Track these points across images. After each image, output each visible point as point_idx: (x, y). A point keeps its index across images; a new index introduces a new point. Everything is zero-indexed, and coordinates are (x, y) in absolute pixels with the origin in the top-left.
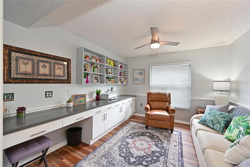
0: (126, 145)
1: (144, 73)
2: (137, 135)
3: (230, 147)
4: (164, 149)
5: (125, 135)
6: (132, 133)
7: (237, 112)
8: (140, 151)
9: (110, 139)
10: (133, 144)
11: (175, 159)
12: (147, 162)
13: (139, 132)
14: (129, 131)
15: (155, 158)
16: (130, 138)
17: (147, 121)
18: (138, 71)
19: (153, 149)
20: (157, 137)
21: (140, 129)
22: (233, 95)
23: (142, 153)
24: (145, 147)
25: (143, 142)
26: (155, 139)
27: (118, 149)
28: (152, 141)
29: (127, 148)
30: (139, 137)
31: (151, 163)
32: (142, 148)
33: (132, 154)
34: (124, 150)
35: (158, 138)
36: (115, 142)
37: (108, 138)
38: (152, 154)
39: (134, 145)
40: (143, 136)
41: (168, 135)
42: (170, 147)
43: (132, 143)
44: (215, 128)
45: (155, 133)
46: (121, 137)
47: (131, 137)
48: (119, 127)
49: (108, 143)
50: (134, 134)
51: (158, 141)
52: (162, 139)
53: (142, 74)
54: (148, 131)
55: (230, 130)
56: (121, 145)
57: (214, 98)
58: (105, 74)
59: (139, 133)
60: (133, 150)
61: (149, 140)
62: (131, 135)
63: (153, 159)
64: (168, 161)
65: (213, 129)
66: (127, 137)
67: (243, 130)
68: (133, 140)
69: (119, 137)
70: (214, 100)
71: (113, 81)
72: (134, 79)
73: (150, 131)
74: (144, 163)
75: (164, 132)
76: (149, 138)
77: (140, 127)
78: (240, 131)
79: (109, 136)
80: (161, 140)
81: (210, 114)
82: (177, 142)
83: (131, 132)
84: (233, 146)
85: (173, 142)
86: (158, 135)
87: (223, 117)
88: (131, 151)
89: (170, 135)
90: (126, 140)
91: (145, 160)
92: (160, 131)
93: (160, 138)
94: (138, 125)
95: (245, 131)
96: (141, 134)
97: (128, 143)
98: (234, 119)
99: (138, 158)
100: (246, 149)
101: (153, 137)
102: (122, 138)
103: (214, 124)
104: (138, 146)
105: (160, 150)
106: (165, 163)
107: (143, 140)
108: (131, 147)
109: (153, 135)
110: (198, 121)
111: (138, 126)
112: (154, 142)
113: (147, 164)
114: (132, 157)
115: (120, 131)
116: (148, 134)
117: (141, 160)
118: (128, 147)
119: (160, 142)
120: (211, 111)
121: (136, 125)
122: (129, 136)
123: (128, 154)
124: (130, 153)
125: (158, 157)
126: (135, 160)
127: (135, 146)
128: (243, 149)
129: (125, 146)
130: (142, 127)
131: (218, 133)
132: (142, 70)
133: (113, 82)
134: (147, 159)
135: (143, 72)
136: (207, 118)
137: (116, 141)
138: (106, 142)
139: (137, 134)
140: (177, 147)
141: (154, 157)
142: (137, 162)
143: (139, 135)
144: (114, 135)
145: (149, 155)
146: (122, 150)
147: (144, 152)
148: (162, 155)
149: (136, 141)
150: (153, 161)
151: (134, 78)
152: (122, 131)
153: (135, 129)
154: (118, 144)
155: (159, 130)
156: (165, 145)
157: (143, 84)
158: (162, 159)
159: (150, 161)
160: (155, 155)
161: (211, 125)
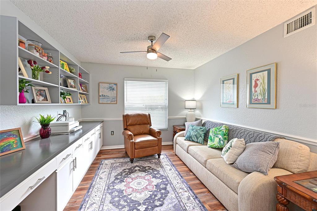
0: (120, 195)
1: (115, 88)
2: (125, 175)
3: (226, 152)
4: (164, 177)
5: (108, 182)
6: (117, 175)
7: (208, 125)
8: (143, 192)
9: (87, 199)
10: (129, 188)
11: (179, 183)
12: (159, 200)
13: (125, 169)
14: (110, 174)
15: (163, 191)
16: (118, 182)
17: (133, 152)
18: (107, 86)
19: (154, 183)
20: (149, 168)
21: (123, 165)
22: (197, 112)
23: (147, 194)
24: (145, 185)
25: (138, 180)
26: (148, 170)
27: (112, 207)
28: (147, 175)
29: (125, 198)
30: (129, 176)
31: (164, 199)
32: (142, 187)
33: (136, 201)
34: (122, 202)
35: (151, 169)
36: (98, 199)
37: (82, 199)
38: (158, 189)
39: (131, 189)
40: (134, 173)
41: (158, 161)
42: (167, 172)
43: (125, 188)
44: (198, 141)
45: (144, 164)
46: (104, 187)
47: (119, 180)
48: (89, 175)
49: (87, 206)
50: (121, 175)
51: (153, 171)
52: (155, 168)
53: (113, 89)
54: (135, 164)
55: (211, 140)
56: (113, 198)
57: (186, 116)
58: (60, 86)
59: (126, 172)
60: (134, 196)
61: (143, 174)
62: (117, 179)
63: (162, 194)
64: (175, 187)
65: (197, 142)
66: (113, 182)
67: (221, 137)
68: (125, 183)
69: (101, 189)
70: (185, 117)
71: (69, 98)
72: (100, 96)
73: (138, 164)
74: (157, 203)
75: (151, 159)
76: (141, 172)
77: (122, 164)
78: (220, 139)
79: (81, 195)
80: (155, 170)
81: (193, 130)
82: (169, 165)
83: (114, 174)
84: (228, 150)
85: (166, 166)
86: (148, 165)
87: (203, 131)
88: (132, 198)
89: (159, 161)
90: (115, 187)
91: (156, 200)
92: (147, 160)
93: (152, 167)
94: (116, 162)
95: (223, 138)
96: (129, 171)
97: (121, 191)
98: (211, 131)
99: (147, 202)
100: (236, 149)
101: (145, 169)
102: (107, 187)
103: (197, 138)
104: (137, 188)
105: (161, 180)
106: (174, 191)
107: (137, 177)
108: (130, 194)
109: (143, 167)
110: (184, 138)
111: (118, 163)
112: (150, 174)
113: (160, 203)
114: (140, 204)
115: (96, 179)
116: (137, 168)
117: (152, 202)
118: (125, 196)
119: (155, 172)
120: (193, 127)
121: (115, 163)
122: (115, 180)
123: (131, 205)
124: (133, 202)
125: (165, 189)
126: (146, 207)
127: (133, 190)
128: (235, 150)
129: (119, 197)
130: (124, 162)
131: (201, 144)
132: (113, 84)
133: (70, 101)
134: (157, 197)
135: (114, 86)
136: (192, 134)
137: (100, 198)
138: (83, 206)
139: (125, 173)
140: (172, 169)
141: (161, 191)
142: (150, 207)
143: (127, 174)
144: (89, 189)
145: (155, 191)
146: (119, 205)
147: (149, 191)
148: (167, 185)
149: (129, 183)
150: (164, 196)
151: (101, 94)
152: (98, 178)
153: (117, 168)
154: (106, 199)
155: (145, 159)
156: (162, 173)
157: (115, 104)
158: (169, 188)
159: (161, 197)
160: (161, 188)
161: (196, 139)
